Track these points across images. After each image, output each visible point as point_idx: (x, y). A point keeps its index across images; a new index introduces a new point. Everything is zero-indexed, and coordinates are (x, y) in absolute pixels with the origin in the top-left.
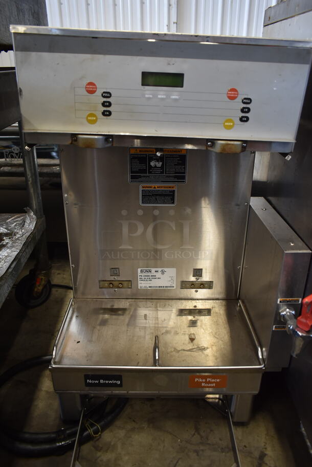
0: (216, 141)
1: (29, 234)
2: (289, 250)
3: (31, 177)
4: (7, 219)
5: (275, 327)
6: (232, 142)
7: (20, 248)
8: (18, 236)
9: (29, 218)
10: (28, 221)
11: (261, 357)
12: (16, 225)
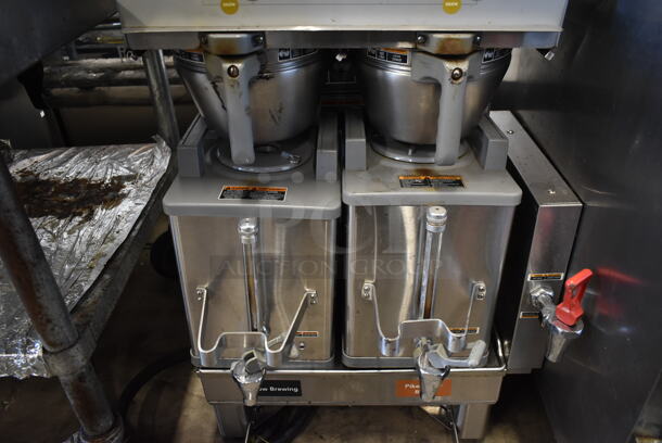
0: (430, 35)
1: (161, 175)
2: (546, 202)
3: (159, 89)
4: (129, 153)
5: (524, 315)
6: (457, 36)
7: (147, 199)
8: (145, 179)
9: (159, 151)
10: (158, 156)
11: (501, 354)
12: (141, 163)
